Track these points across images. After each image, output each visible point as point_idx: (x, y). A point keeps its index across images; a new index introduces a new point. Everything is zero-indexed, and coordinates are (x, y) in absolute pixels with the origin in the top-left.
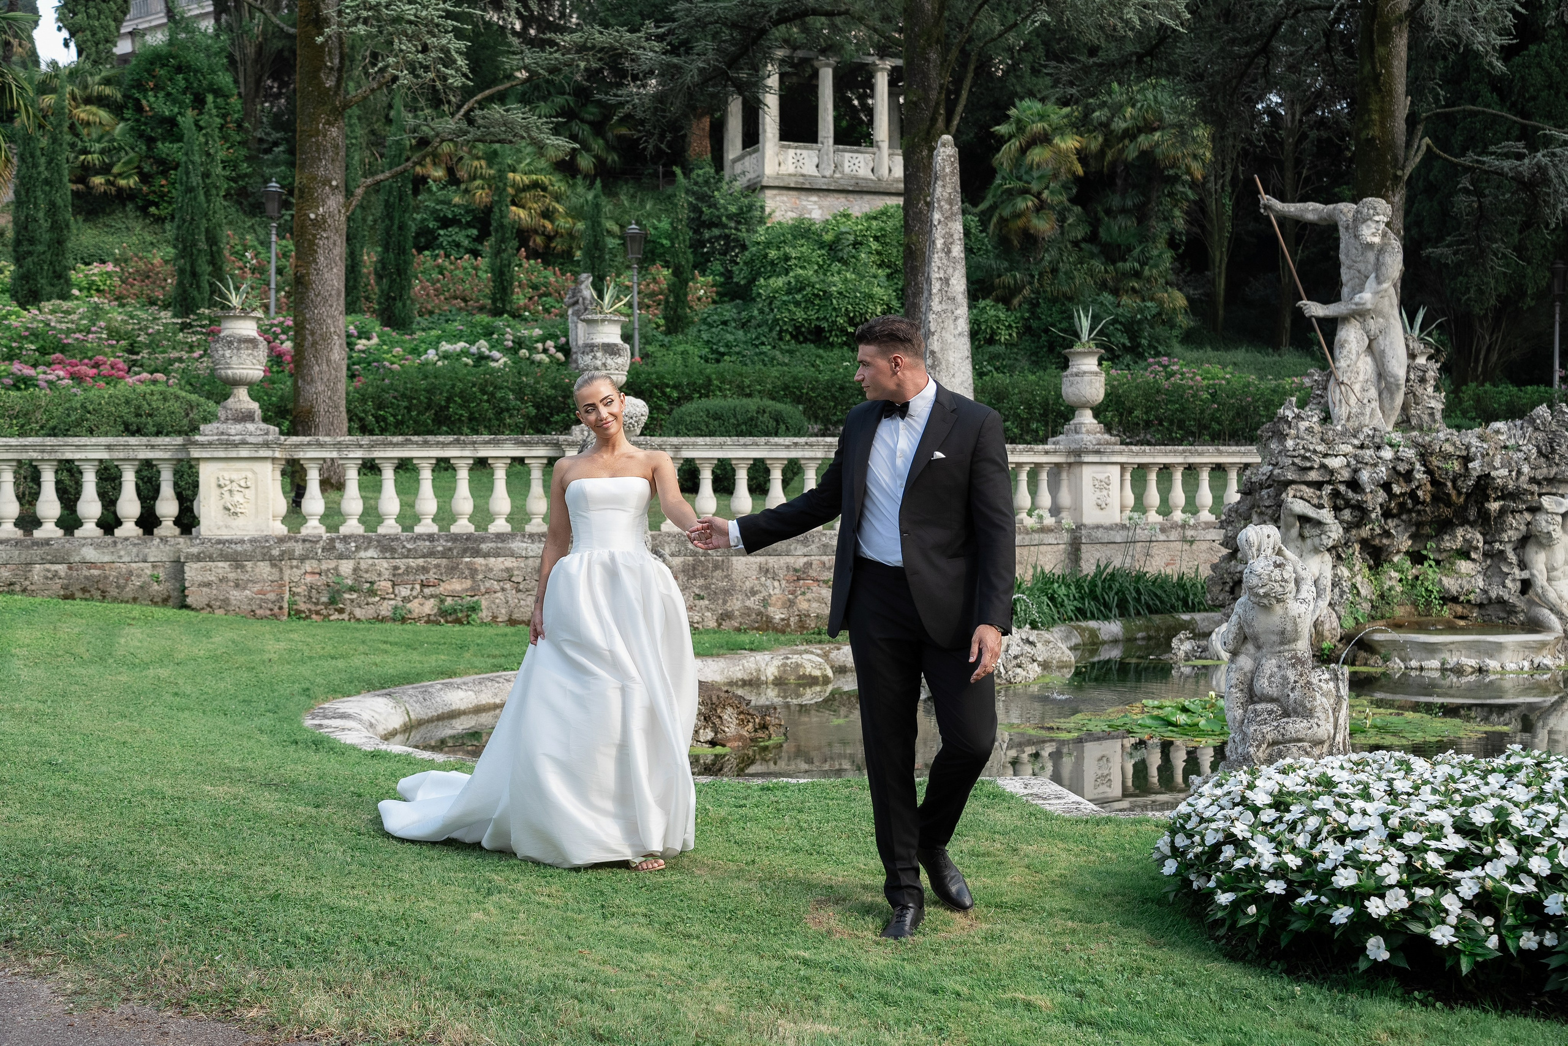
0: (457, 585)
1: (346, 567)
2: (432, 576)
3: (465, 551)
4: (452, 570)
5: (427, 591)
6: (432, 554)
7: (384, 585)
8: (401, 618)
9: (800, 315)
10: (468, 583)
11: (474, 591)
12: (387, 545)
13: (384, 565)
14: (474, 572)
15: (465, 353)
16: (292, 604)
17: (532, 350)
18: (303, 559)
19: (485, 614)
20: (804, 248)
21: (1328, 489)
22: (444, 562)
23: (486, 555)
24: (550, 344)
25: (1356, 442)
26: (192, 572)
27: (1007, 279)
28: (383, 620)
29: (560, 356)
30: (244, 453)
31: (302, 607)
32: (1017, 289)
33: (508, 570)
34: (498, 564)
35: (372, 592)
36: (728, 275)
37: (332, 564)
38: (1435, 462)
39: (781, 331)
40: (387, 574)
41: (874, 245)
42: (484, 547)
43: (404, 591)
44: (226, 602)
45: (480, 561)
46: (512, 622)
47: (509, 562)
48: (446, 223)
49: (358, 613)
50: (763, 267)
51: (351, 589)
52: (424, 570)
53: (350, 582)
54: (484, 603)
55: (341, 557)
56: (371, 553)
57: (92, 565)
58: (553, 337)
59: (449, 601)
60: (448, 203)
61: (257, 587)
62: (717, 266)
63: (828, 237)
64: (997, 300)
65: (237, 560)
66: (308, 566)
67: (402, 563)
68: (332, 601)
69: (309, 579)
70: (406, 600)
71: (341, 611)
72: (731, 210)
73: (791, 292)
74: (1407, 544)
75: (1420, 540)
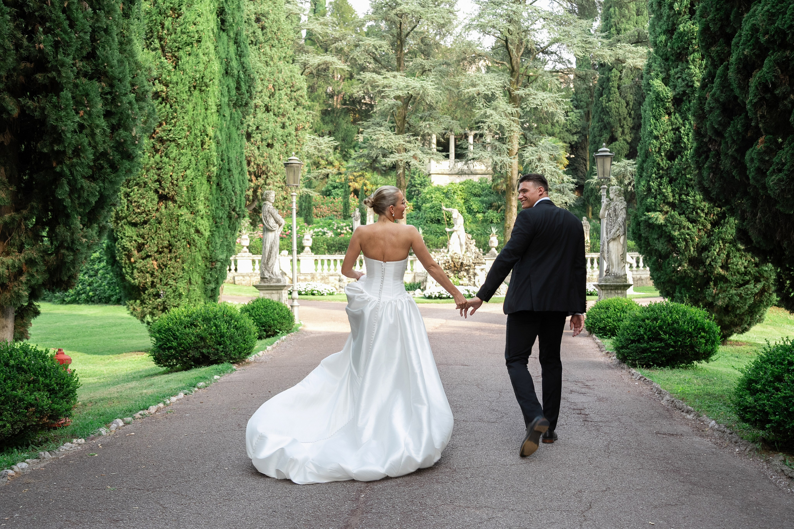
9: (433, 215)
15: (320, 231)
17: (342, 229)
20: (438, 194)
24: (347, 228)
26: (236, 278)
27: (496, 204)
29: (350, 231)
30: (245, 258)
32: (499, 207)
36: (417, 202)
41: (459, 193)
48: (335, 188)
50: (425, 201)
58: (349, 225)
60: (335, 181)
62: (415, 199)
63: (445, 191)
64: (494, 210)
65: (243, 276)
72: (419, 182)
73: (431, 208)
74: (452, 275)
75: (455, 274)
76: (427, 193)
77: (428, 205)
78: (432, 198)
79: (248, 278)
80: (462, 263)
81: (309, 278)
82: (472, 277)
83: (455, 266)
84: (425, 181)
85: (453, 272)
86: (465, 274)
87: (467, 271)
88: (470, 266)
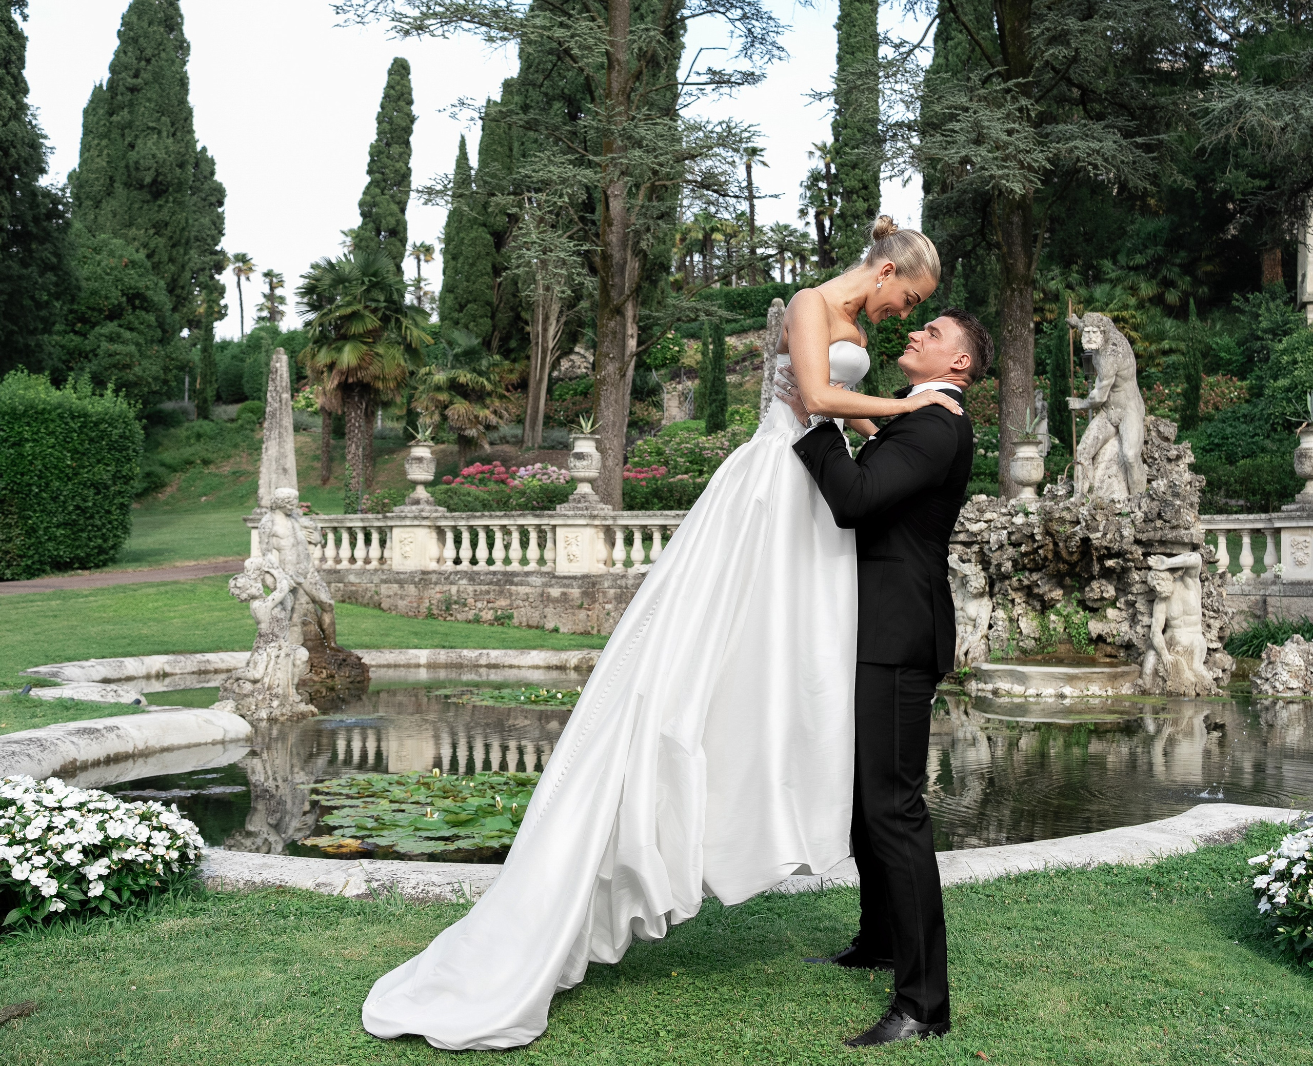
0: (503, 602)
1: (454, 589)
2: (492, 596)
3: (506, 581)
4: (501, 592)
5: (490, 605)
6: (491, 583)
7: (471, 601)
8: (477, 620)
10: (508, 602)
11: (511, 606)
12: (472, 577)
13: (470, 589)
14: (511, 594)
16: (430, 609)
18: (436, 584)
19: (515, 621)
21: (976, 548)
22: (497, 588)
23: (516, 585)
25: (1004, 510)
28: (470, 622)
30: (408, 523)
31: (435, 612)
33: (527, 594)
34: (522, 590)
35: (465, 605)
37: (446, 588)
38: (1055, 526)
39: (1274, 423)
40: (471, 595)
42: (516, 579)
43: (479, 605)
44: (396, 606)
45: (513, 588)
46: (529, 627)
47: (527, 589)
49: (459, 616)
51: (456, 603)
52: (488, 592)
53: (455, 598)
54: (515, 614)
55: (452, 583)
56: (464, 581)
57: (353, 584)
59: (499, 612)
61: (409, 599)
65: (401, 583)
66: (438, 588)
67: (478, 588)
68: (448, 609)
69: (439, 596)
70: (480, 610)
71: (451, 615)
72: (1264, 324)
73: (1288, 390)
74: (1057, 594)
75: (1068, 591)
76: (1284, 352)
77: (1283, 382)
78: (1295, 362)
79: (411, 589)
80: (1086, 541)
81: (575, 592)
82: (1141, 606)
83: (1057, 553)
84: (1286, 322)
85: (1058, 580)
86: (1110, 591)
87: (1119, 577)
88: (1119, 554)
